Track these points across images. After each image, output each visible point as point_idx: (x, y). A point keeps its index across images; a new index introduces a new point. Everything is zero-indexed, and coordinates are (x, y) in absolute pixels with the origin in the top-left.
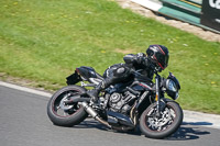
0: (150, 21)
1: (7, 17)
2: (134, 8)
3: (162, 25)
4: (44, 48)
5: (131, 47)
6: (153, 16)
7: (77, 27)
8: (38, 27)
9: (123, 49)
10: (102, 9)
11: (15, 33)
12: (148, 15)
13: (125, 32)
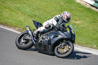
0: (89, 9)
1: (24, 3)
2: (82, 3)
3: (94, 11)
4: (40, 18)
5: (80, 20)
6: (91, 7)
7: (56, 10)
8: (38, 9)
9: (76, 21)
10: (68, 2)
11: (28, 11)
12: (88, 6)
13: (77, 13)
